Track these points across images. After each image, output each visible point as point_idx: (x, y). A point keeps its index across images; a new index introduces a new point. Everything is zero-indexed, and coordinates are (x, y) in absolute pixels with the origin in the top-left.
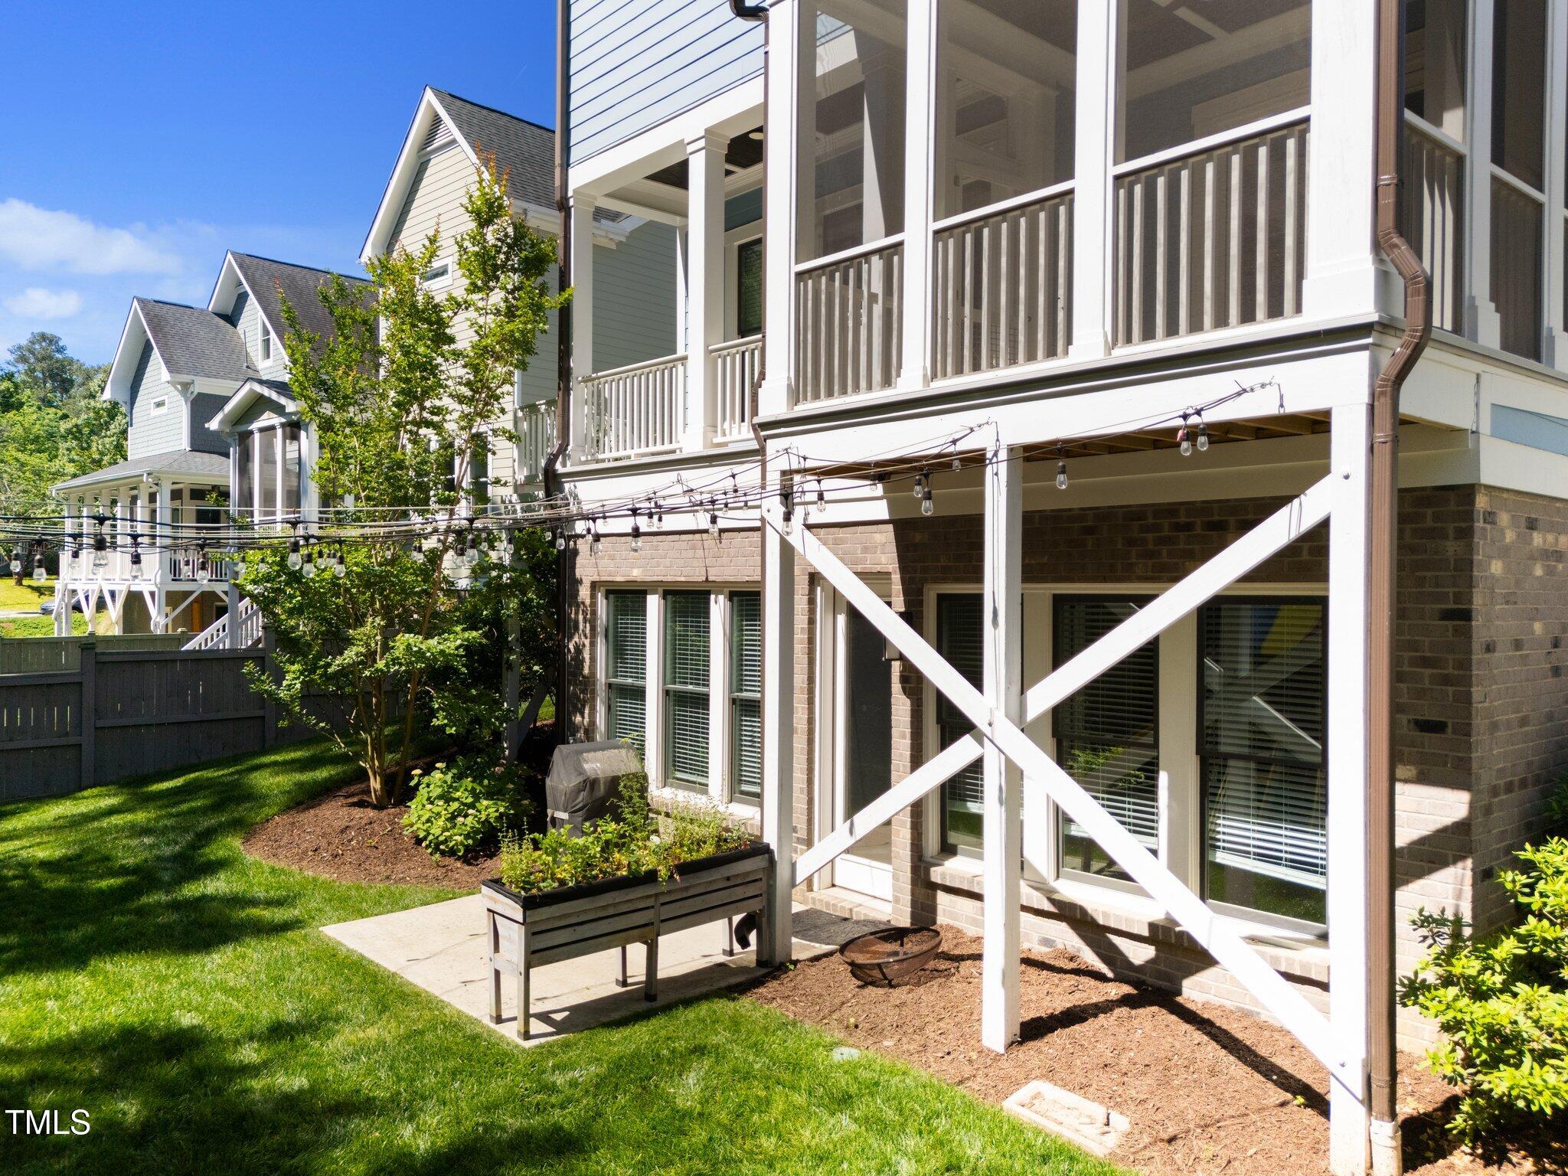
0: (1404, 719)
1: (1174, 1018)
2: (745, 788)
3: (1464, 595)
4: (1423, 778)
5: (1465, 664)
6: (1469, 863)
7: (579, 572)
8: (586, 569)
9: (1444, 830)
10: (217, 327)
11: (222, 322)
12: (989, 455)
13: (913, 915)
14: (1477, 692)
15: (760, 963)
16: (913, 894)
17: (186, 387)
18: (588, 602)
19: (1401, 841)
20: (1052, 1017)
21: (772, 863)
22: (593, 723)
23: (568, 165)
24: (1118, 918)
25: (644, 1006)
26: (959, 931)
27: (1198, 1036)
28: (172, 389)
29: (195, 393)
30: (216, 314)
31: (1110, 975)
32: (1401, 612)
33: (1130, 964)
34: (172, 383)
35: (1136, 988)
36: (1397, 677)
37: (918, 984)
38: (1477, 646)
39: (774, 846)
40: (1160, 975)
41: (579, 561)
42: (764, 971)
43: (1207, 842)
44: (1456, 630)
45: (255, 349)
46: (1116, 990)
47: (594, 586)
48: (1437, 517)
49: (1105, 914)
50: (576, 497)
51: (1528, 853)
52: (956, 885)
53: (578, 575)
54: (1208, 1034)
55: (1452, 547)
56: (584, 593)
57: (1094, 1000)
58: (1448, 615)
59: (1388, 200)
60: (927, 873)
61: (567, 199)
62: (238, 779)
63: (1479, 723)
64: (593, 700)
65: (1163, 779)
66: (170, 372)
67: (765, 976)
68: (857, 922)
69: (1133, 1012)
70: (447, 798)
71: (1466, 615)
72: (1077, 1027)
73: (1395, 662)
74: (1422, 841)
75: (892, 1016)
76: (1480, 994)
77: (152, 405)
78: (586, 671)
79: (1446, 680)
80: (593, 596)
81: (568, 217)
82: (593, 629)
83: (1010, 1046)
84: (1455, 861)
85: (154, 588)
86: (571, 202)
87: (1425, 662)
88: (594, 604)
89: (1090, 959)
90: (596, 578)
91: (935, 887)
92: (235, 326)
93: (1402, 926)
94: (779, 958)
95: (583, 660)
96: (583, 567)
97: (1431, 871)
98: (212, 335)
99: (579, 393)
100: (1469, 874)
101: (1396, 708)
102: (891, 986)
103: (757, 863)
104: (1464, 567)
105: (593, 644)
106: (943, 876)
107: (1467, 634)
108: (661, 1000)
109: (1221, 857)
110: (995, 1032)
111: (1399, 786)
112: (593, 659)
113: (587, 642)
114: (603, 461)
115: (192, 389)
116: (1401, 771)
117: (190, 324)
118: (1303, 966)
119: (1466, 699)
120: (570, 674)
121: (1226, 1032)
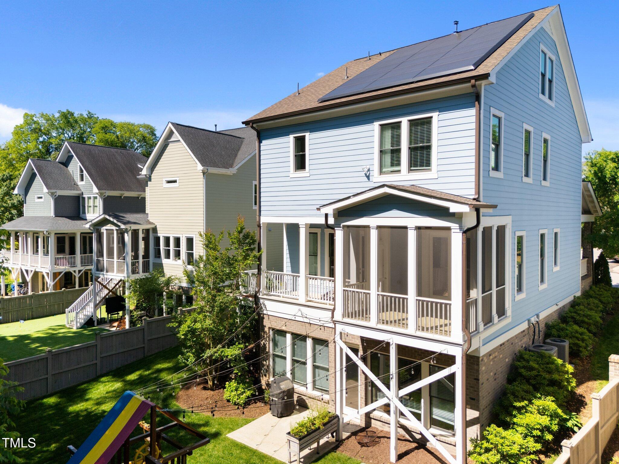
0: (468, 397)
1: (426, 452)
2: (316, 387)
3: (478, 376)
4: (471, 408)
5: (478, 389)
6: (479, 425)
7: (265, 324)
8: (267, 323)
9: (475, 418)
10: (61, 168)
11: (62, 166)
12: (391, 344)
13: (366, 424)
14: (480, 393)
15: (336, 441)
16: (365, 419)
17: (52, 194)
18: (268, 332)
19: (468, 419)
20: (403, 453)
21: (339, 419)
22: (269, 364)
23: (260, 215)
24: (414, 429)
25: (318, 456)
26: (377, 429)
27: (432, 457)
28: (48, 195)
29: (57, 196)
30: (59, 162)
31: (412, 440)
32: (467, 377)
33: (416, 439)
34: (48, 193)
35: (418, 444)
36: (467, 389)
37: (373, 446)
38: (480, 383)
39: (339, 415)
40: (422, 441)
41: (264, 320)
42: (338, 443)
43: (431, 413)
44: (477, 382)
45: (77, 178)
46: (414, 445)
47: (269, 328)
48: (473, 361)
49: (411, 428)
50: (264, 304)
51: (487, 428)
52: (377, 419)
53: (264, 324)
54: (433, 456)
55: (476, 367)
56: (266, 329)
57: (410, 448)
58: (475, 379)
59: (464, 323)
60: (370, 415)
61: (260, 224)
62: (157, 376)
63: (481, 398)
64: (269, 358)
65: (422, 400)
66: (48, 189)
67: (339, 444)
68: (352, 425)
69: (418, 451)
70: (236, 390)
71: (478, 380)
72: (408, 456)
73: (466, 386)
74: (471, 420)
75: (370, 455)
76: (480, 454)
77: (36, 198)
78: (267, 350)
79: (475, 391)
80: (269, 331)
81: (260, 229)
82: (269, 339)
83: (397, 461)
84: (477, 424)
85: (48, 271)
86: (261, 225)
87: (472, 387)
88: (269, 333)
89: (408, 437)
90: (270, 326)
91: (371, 418)
92: (67, 167)
93: (468, 441)
94: (340, 439)
95: (266, 347)
96: (266, 322)
97: (473, 425)
98: (59, 172)
99: (264, 275)
100: (479, 427)
101: (467, 395)
102: (368, 447)
103: (337, 419)
104: (478, 371)
105: (269, 343)
106: (373, 416)
107: (478, 383)
108: (321, 454)
109: (434, 417)
110: (393, 458)
111: (467, 409)
112: (269, 347)
113: (268, 343)
114: (271, 295)
115: (55, 194)
116: (467, 406)
117: (51, 168)
118: (450, 442)
119: (478, 395)
120: (262, 350)
121: (436, 456)
